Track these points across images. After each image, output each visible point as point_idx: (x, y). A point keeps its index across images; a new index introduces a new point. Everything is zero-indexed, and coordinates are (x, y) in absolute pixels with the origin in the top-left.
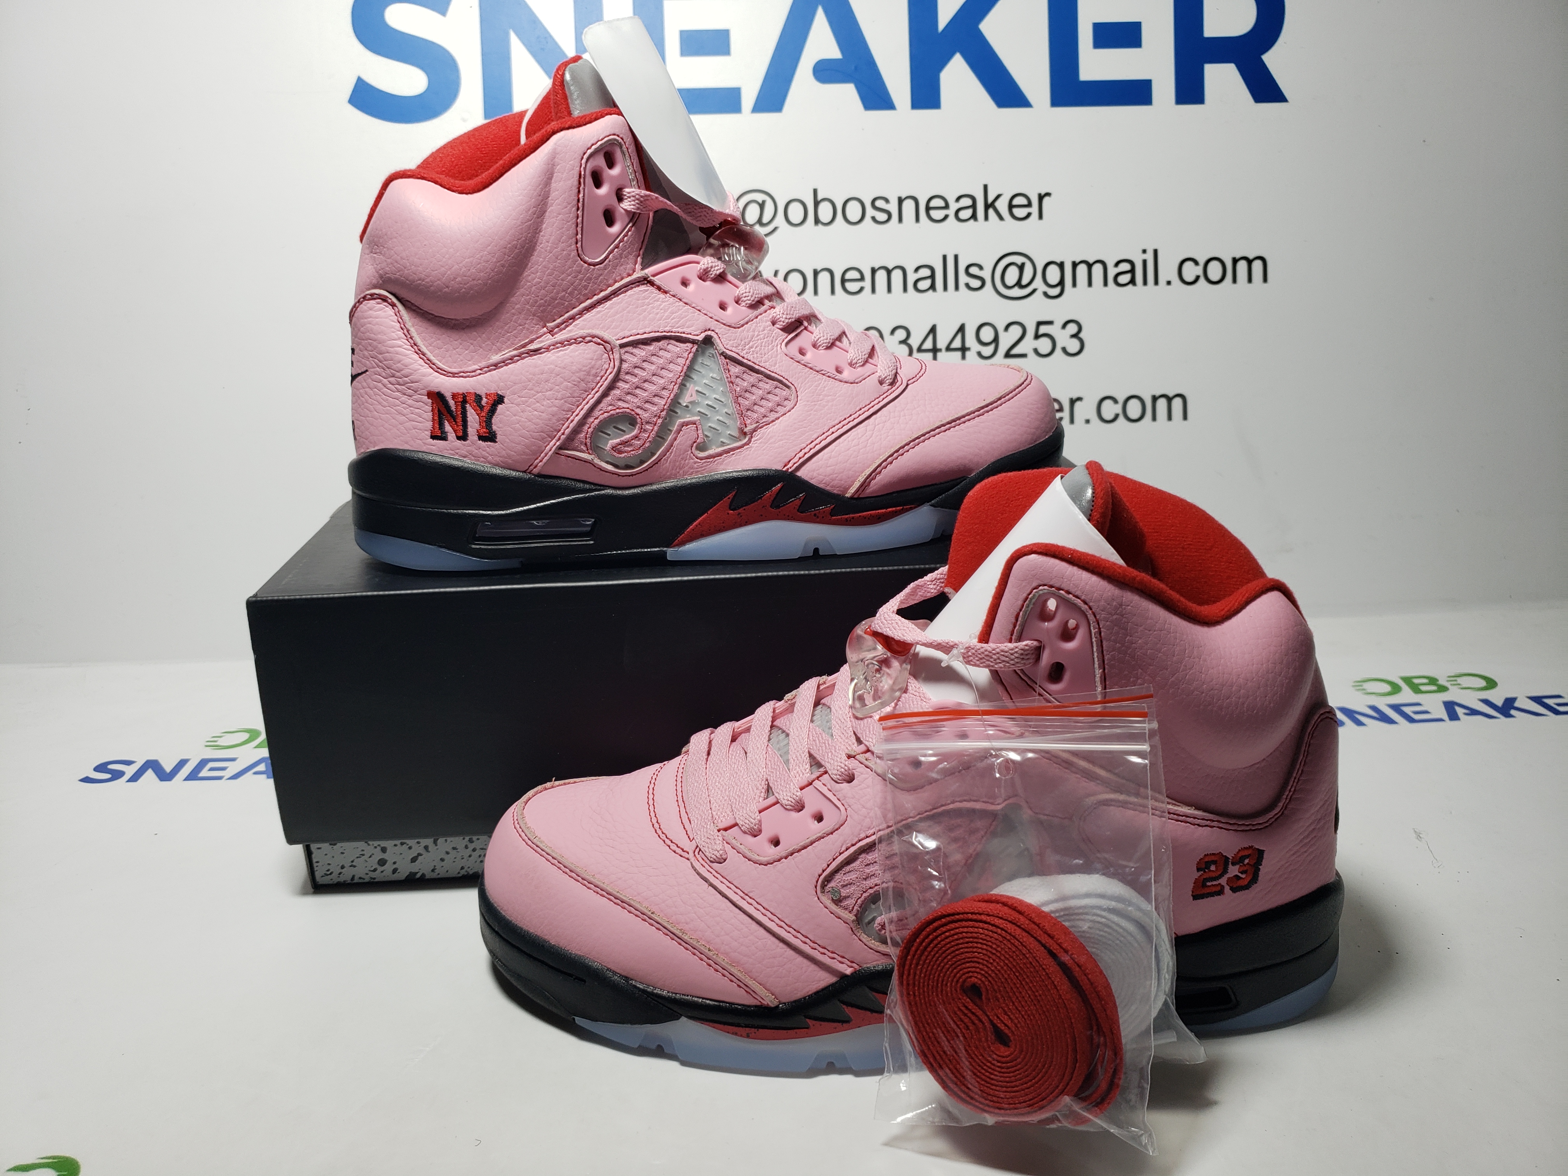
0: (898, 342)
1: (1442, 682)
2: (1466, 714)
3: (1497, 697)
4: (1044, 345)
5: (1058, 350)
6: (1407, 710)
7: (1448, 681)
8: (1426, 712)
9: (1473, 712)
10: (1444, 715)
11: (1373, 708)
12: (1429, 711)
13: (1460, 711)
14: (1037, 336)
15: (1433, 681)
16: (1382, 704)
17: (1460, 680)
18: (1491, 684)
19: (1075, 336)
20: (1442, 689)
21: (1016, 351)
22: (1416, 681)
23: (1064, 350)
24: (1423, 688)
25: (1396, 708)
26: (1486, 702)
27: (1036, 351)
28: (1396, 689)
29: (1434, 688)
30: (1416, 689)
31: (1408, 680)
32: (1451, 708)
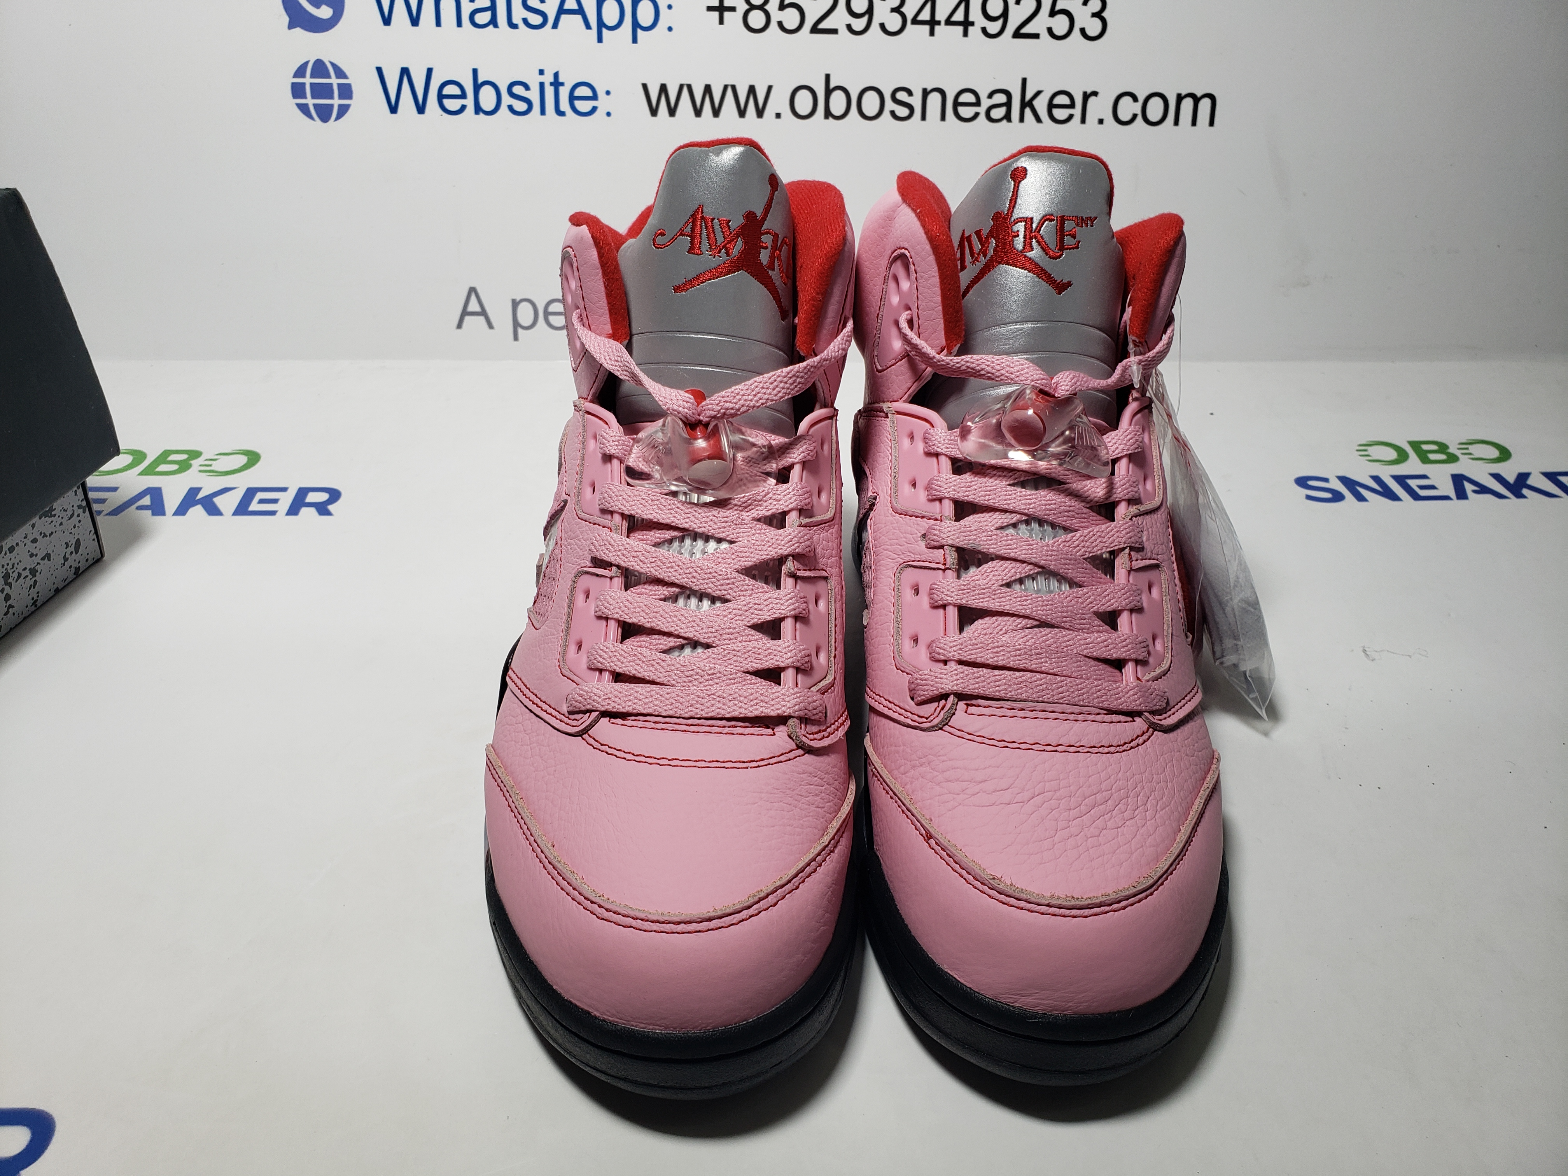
0: (889, 10)
1: (1452, 450)
2: (1475, 492)
3: (1509, 470)
4: (1060, 24)
5: (1076, 31)
6: (1413, 483)
7: (1459, 449)
8: (1433, 487)
9: (1483, 489)
10: (1451, 492)
11: (1376, 479)
12: (1436, 485)
13: (1469, 487)
14: (1053, 13)
15: (1442, 448)
16: (1386, 473)
17: (1472, 449)
18: (1505, 454)
19: (1098, 15)
20: (1452, 459)
21: (1026, 30)
22: (1425, 447)
23: (1083, 31)
24: (1432, 457)
25: (1401, 480)
26: (1497, 477)
27: (1050, 31)
28: (1402, 456)
29: (1442, 457)
30: (1424, 458)
31: (1416, 445)
32: (1458, 481)
